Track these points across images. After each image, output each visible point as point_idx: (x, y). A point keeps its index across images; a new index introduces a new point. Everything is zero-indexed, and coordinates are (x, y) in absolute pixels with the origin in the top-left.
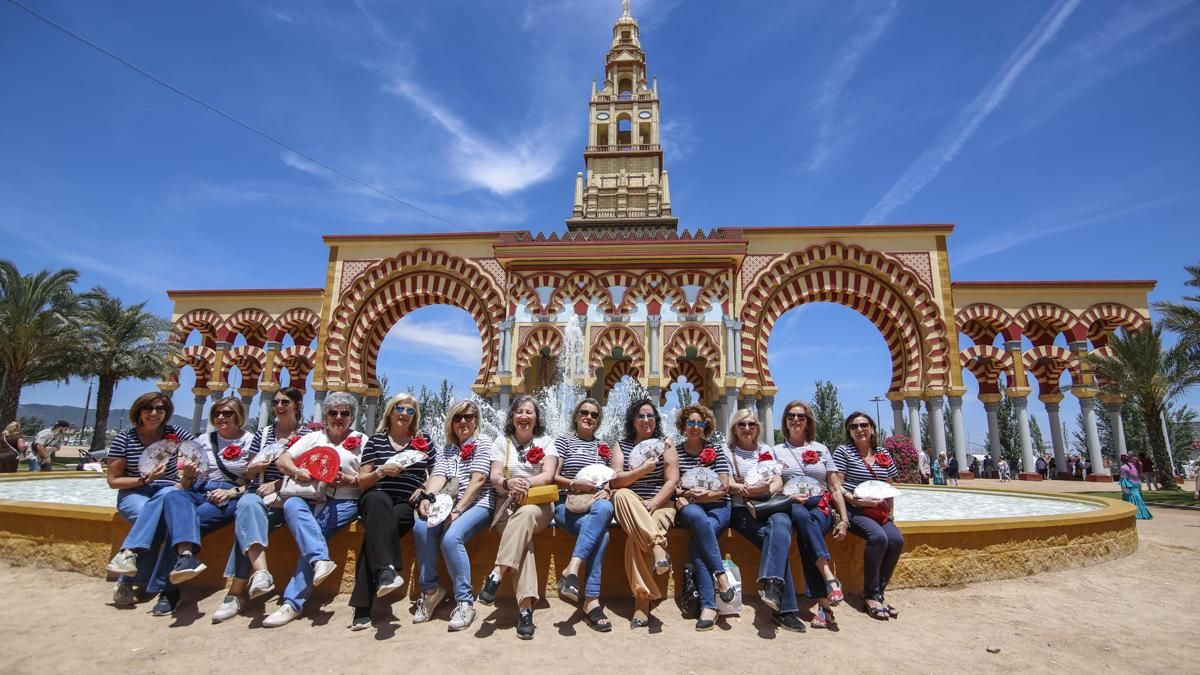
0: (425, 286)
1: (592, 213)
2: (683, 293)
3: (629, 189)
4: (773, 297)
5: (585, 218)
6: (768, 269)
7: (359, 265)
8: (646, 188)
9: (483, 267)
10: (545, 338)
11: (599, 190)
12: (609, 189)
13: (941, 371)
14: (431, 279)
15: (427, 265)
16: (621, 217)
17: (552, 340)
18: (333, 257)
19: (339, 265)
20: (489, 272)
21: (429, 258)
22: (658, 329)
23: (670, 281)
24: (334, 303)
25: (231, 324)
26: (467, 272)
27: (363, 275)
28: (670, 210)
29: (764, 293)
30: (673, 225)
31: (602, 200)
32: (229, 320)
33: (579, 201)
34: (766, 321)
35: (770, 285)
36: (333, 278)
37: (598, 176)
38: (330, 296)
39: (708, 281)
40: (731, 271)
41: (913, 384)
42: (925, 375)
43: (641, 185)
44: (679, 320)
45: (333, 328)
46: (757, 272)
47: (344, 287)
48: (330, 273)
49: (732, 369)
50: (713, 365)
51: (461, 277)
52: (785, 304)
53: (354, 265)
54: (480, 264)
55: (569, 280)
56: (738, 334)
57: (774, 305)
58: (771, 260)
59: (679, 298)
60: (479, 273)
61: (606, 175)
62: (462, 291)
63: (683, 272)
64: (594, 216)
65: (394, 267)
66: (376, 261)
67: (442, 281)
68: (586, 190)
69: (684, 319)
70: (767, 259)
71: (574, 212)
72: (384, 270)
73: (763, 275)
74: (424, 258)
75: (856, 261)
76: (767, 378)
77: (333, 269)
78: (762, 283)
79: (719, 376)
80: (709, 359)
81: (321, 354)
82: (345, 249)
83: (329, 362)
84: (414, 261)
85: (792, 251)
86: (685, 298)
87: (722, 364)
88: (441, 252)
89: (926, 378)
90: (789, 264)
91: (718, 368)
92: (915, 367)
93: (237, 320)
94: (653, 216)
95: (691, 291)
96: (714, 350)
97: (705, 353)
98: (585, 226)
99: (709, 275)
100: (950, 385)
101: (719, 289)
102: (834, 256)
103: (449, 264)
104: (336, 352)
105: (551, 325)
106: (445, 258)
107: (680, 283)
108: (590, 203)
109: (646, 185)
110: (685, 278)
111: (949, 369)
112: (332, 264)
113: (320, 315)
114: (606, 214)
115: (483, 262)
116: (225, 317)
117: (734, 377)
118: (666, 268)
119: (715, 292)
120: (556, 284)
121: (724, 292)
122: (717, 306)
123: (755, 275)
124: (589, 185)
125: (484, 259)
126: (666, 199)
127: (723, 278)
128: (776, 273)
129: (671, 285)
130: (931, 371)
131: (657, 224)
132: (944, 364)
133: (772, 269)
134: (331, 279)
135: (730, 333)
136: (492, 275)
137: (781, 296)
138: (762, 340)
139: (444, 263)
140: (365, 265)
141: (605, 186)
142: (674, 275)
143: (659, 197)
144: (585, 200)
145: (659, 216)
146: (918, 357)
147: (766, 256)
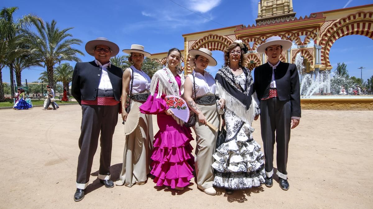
0: (211, 46)
1: (264, 15)
2: (299, 38)
3: (277, 5)
4: (332, 35)
5: (262, 17)
6: (331, 26)
7: (193, 42)
8: (283, 4)
9: (228, 38)
10: (252, 58)
11: (266, 7)
12: (269, 6)
14: (213, 43)
15: (212, 39)
16: (275, 15)
17: (254, 58)
18: (185, 41)
19: (187, 42)
20: (231, 39)
21: (212, 37)
22: (290, 51)
23: (295, 35)
24: (187, 54)
25: (162, 62)
26: (224, 40)
27: (194, 45)
28: (293, 10)
29: (329, 35)
30: (293, 15)
31: (267, 10)
32: (161, 61)
33: (260, 12)
34: (329, 44)
35: (332, 31)
36: (186, 46)
37: (265, 2)
38: (186, 51)
39: (309, 33)
40: (318, 29)
43: (281, 3)
44: (298, 48)
45: (188, 60)
46: (326, 28)
47: (189, 49)
48: (185, 45)
49: (317, 62)
50: (310, 61)
51: (222, 42)
52: (337, 38)
53: (191, 42)
54: (228, 37)
55: (259, 39)
56: (320, 50)
57: (332, 38)
58: (332, 23)
59: (298, 40)
60: (227, 40)
61: (268, 1)
62: (223, 46)
63: (300, 31)
64: (265, 16)
65: (202, 41)
66: (197, 40)
67: (216, 44)
68: (262, 8)
69: (300, 47)
70: (330, 22)
71: (258, 16)
72: (200, 42)
73: (329, 28)
74: (211, 38)
75: (370, 18)
76: (328, 64)
77: (186, 44)
78: (328, 31)
79: (312, 65)
80: (309, 59)
81: (185, 68)
82: (188, 37)
83: (188, 70)
84: (208, 39)
85: (341, 18)
86: (300, 40)
87: (314, 61)
88: (215, 35)
90: (340, 23)
91: (312, 62)
93: (163, 61)
94: (286, 13)
95: (302, 38)
96: (311, 56)
97: (307, 57)
98: (262, 20)
99: (309, 31)
101: (313, 36)
102: (360, 17)
103: (218, 38)
104: (189, 67)
105: (253, 53)
106: (217, 36)
107: (298, 35)
108: (263, 12)
109: (283, 2)
110: (300, 33)
112: (185, 43)
113: (184, 57)
114: (269, 15)
115: (229, 36)
116: (160, 60)
117: (318, 65)
118: (293, 31)
119: (311, 37)
120: (255, 41)
121: (315, 37)
122: (312, 42)
123: (325, 29)
124: (262, 6)
125: (229, 35)
126: (291, 6)
127: (315, 32)
128: (334, 27)
129: (295, 36)
131: (288, 16)
133: (333, 25)
134: (186, 47)
135: (317, 50)
136: (232, 40)
137: (336, 35)
138: (327, 51)
139: (217, 38)
140: (194, 42)
141: (268, 5)
142: (296, 33)
143: (288, 6)
144: (262, 11)
145: (289, 12)
147: (330, 21)
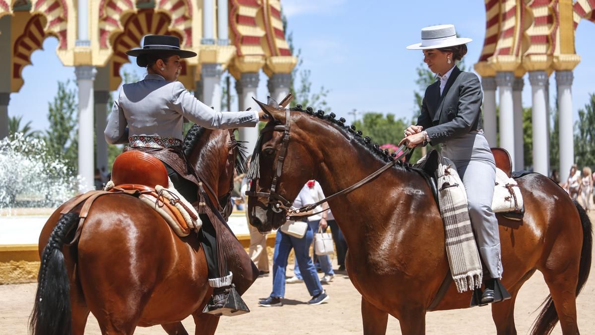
13: (544, 30)
41: (505, 51)
42: (523, 36)
49: (211, 33)
50: (181, 27)
76: (281, 43)
80: (174, 16)
89: (525, 41)
92: (509, 24)
100: (557, 53)
111: (556, 28)
130: (532, 31)
132: (550, 19)
146: (514, 9)
